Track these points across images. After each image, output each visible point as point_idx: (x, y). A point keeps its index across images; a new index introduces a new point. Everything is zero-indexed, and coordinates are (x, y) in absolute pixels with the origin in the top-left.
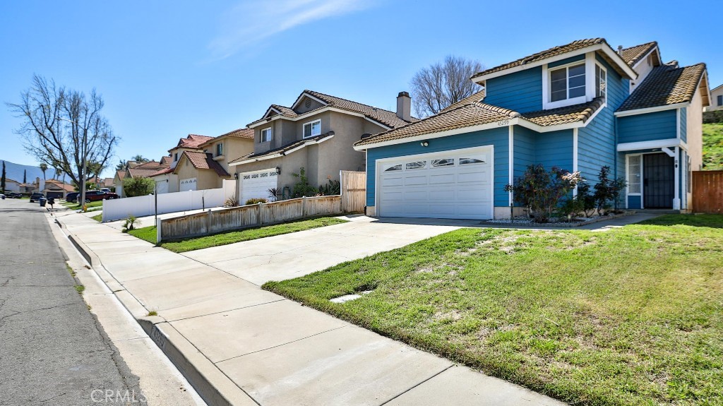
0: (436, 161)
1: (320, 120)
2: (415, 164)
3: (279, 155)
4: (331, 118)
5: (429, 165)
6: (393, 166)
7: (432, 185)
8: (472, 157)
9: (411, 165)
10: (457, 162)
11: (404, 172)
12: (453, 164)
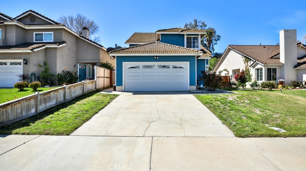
0: (160, 66)
1: (52, 33)
2: (148, 66)
3: (30, 51)
4: (63, 33)
5: (156, 67)
6: (134, 66)
7: (158, 76)
8: (178, 66)
9: (145, 66)
10: (171, 67)
11: (141, 70)
12: (169, 68)
